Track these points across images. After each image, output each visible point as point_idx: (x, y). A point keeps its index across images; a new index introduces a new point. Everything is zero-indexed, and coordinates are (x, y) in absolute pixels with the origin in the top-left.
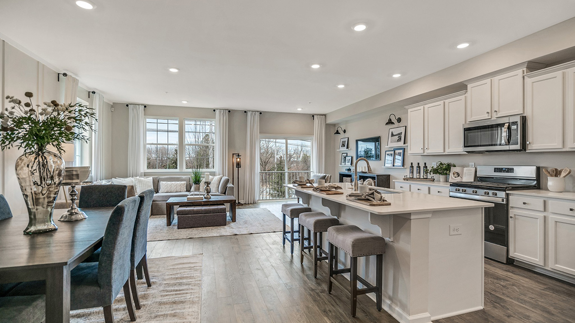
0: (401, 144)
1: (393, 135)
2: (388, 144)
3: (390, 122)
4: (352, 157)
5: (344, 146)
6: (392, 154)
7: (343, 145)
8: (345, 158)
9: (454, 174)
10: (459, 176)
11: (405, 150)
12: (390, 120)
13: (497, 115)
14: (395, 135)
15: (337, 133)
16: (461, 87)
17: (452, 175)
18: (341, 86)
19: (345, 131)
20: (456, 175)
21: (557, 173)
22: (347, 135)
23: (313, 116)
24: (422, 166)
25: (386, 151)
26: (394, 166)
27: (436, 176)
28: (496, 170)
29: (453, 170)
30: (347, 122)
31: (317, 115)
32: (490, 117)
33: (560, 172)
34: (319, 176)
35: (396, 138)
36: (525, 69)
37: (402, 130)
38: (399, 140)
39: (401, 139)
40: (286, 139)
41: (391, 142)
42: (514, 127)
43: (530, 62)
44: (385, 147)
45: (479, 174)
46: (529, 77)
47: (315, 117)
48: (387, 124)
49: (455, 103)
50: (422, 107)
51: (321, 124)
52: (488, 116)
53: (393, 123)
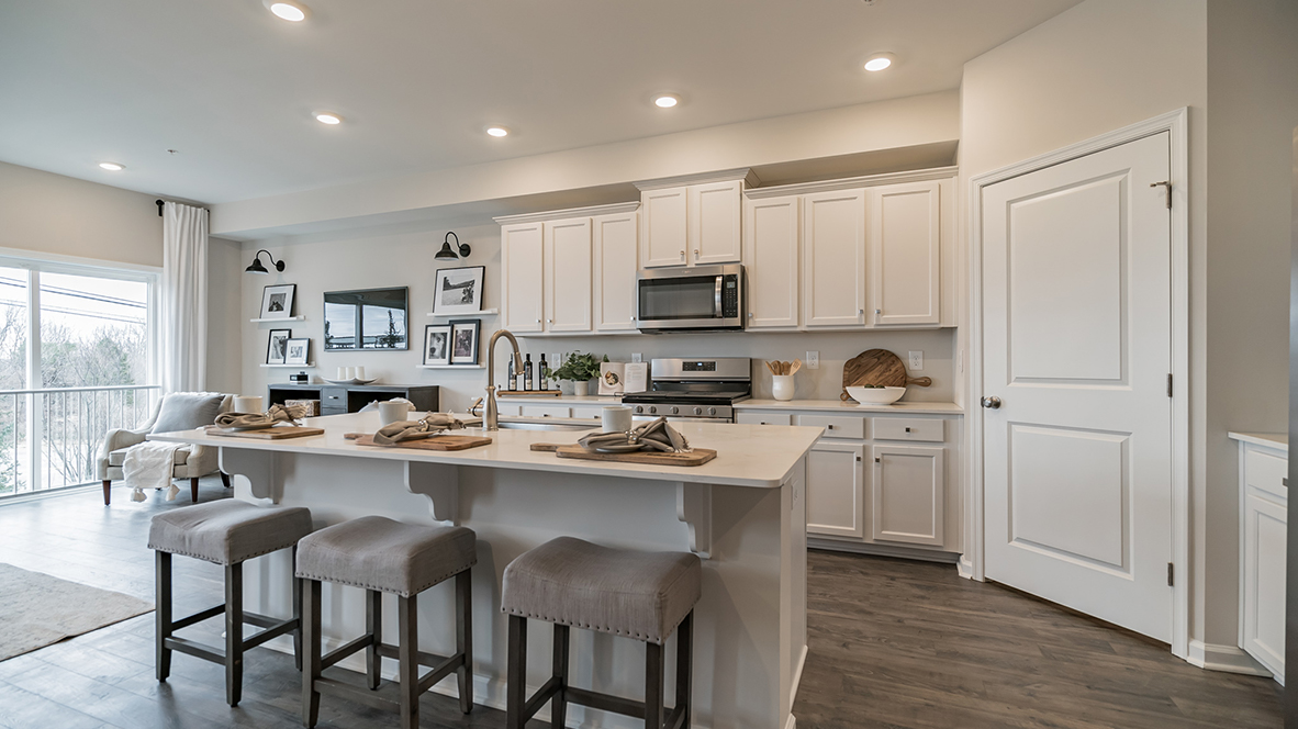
0: (472, 309)
1: (447, 286)
2: (434, 308)
3: (446, 252)
4: (310, 343)
5: (280, 308)
6: (445, 334)
7: (276, 306)
8: (283, 343)
9: (607, 377)
10: (617, 381)
11: (483, 325)
12: (446, 246)
13: (697, 258)
14: (455, 287)
15: (257, 266)
16: (627, 194)
17: (604, 379)
18: (328, 120)
19: (280, 266)
20: (611, 380)
21: (782, 369)
22: (287, 276)
23: (160, 203)
24: (536, 361)
25: (427, 327)
26: (451, 363)
27: (564, 384)
28: (688, 366)
29: (605, 368)
30: (288, 239)
31: (178, 201)
32: (685, 263)
33: (789, 366)
34: (195, 401)
35: (459, 293)
36: (743, 181)
37: (477, 275)
38: (468, 298)
39: (471, 297)
40: (35, 268)
41: (444, 303)
42: (730, 285)
43: (752, 170)
44: (422, 314)
45: (654, 376)
46: (750, 197)
47: (169, 208)
48: (438, 255)
49: (614, 224)
50: (538, 225)
51: (192, 234)
52: (682, 259)
53: (454, 255)
